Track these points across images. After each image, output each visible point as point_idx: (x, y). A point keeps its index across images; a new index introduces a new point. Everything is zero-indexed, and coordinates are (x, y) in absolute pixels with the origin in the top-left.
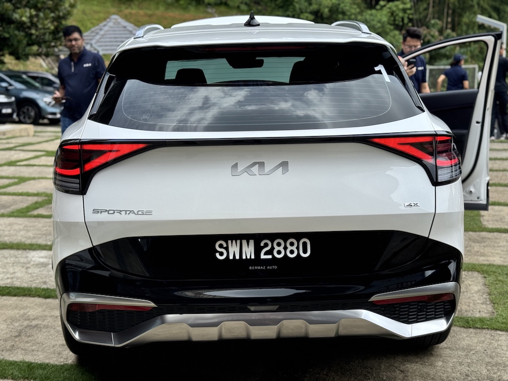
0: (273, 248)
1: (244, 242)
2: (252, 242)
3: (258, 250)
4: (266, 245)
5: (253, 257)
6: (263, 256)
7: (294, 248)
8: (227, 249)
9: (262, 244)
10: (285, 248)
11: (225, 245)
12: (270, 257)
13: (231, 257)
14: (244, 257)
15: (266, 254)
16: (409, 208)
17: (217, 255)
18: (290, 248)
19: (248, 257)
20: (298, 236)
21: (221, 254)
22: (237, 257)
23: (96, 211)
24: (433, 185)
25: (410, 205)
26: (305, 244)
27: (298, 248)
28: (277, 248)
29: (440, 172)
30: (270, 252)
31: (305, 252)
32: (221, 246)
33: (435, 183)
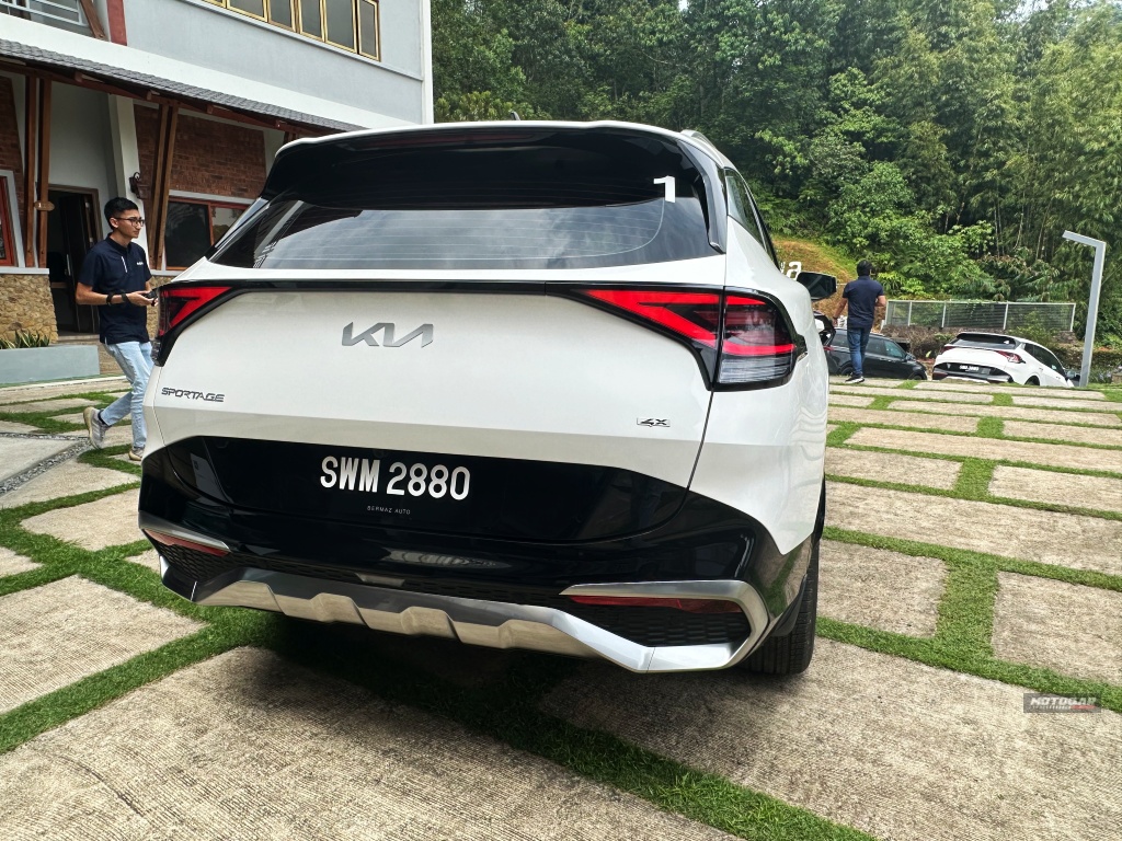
0: (408, 478)
1: (365, 462)
2: (377, 464)
3: (384, 478)
4: (398, 471)
5: (375, 490)
6: (390, 491)
7: (442, 482)
8: (338, 471)
9: (392, 470)
10: (428, 480)
11: (336, 465)
12: (401, 492)
13: (342, 486)
14: (361, 489)
15: (395, 487)
16: (646, 428)
17: (323, 479)
18: (435, 481)
19: (368, 489)
20: (452, 461)
21: (329, 479)
22: (351, 487)
23: (166, 391)
24: (709, 389)
25: (648, 422)
26: (461, 477)
27: (448, 483)
28: (414, 479)
29: (724, 364)
30: (401, 485)
31: (459, 491)
32: (330, 465)
33: (714, 385)
